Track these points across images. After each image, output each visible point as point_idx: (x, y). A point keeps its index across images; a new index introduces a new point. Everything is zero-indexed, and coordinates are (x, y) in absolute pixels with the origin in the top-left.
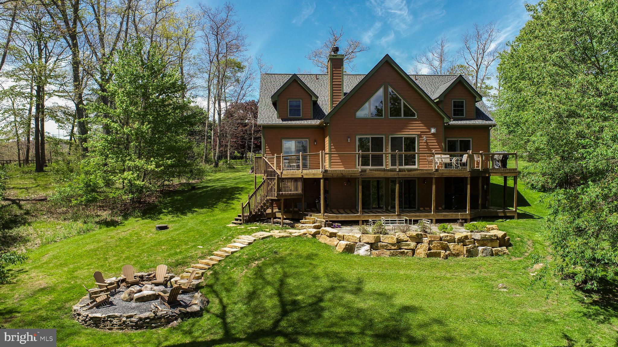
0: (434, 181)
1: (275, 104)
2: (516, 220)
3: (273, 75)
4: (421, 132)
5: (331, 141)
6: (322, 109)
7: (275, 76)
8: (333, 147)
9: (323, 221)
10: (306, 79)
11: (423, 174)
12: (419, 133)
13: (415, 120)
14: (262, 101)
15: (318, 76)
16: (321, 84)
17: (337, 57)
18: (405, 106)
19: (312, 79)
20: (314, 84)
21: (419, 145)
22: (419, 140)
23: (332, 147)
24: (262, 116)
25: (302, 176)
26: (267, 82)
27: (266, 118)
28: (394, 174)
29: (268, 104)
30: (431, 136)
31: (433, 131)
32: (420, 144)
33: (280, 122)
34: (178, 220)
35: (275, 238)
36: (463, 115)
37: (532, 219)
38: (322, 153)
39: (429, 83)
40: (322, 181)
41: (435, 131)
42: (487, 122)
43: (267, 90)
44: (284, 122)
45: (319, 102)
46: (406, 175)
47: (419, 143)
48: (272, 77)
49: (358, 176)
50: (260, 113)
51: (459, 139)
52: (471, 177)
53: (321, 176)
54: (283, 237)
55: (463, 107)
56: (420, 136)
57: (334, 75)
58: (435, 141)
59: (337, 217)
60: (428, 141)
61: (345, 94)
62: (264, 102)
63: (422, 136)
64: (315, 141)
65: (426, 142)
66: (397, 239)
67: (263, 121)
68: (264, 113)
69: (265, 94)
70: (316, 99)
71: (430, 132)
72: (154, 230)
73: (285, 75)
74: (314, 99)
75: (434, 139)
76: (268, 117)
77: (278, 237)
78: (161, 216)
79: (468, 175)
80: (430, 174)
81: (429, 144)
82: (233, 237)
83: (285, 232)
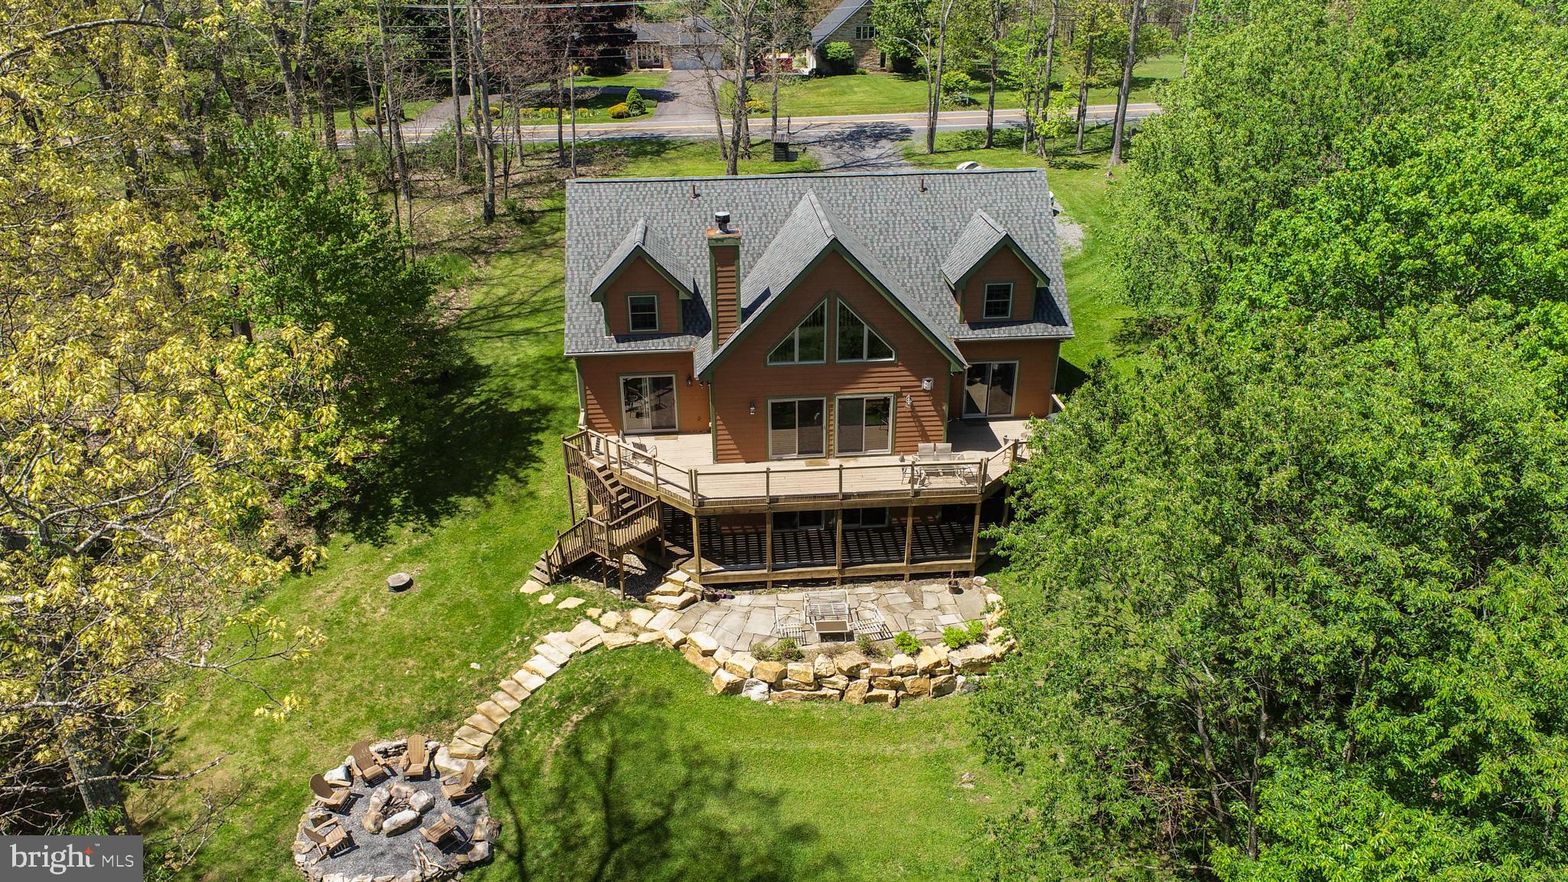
3: (595, 186)
4: (902, 387)
5: (716, 411)
7: (599, 191)
8: (721, 422)
9: (699, 588)
10: (670, 199)
11: (890, 502)
12: (898, 389)
13: (890, 364)
15: (697, 185)
16: (706, 213)
17: (728, 244)
18: (871, 337)
19: (684, 195)
20: (689, 212)
21: (895, 413)
22: (897, 402)
24: (574, 327)
25: (659, 497)
26: (582, 213)
27: (583, 336)
28: (834, 504)
29: (586, 289)
30: (922, 394)
31: (927, 384)
32: (899, 410)
33: (609, 345)
34: (428, 546)
35: (607, 650)
36: (1004, 312)
39: (952, 200)
40: (694, 521)
41: (931, 384)
42: (1056, 329)
43: (583, 239)
44: (622, 347)
46: (856, 504)
47: (896, 408)
48: (593, 192)
49: (765, 512)
51: (993, 363)
52: (982, 503)
53: (693, 511)
54: (621, 648)
55: (1007, 297)
56: (898, 395)
57: (720, 280)
58: (929, 403)
59: (725, 577)
60: (916, 404)
61: (745, 312)
62: (577, 280)
63: (904, 394)
64: (689, 377)
65: (912, 407)
66: (816, 673)
67: (577, 344)
68: (577, 319)
69: (580, 254)
70: (687, 298)
71: (920, 386)
72: (385, 590)
73: (623, 185)
74: (683, 296)
75: (927, 399)
77: (613, 648)
79: (978, 500)
80: (904, 501)
81: (918, 409)
82: (534, 639)
83: (628, 623)
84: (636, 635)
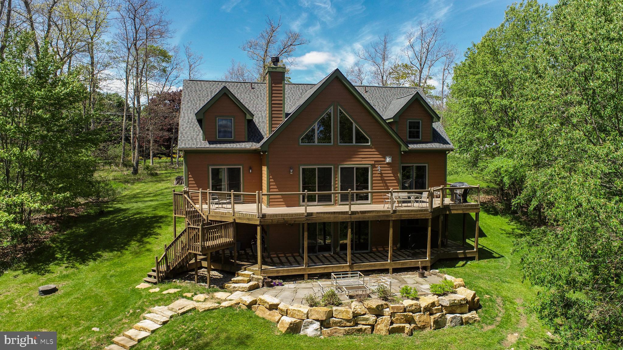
0: (391, 224)
1: (200, 121)
2: (477, 262)
3: (199, 82)
4: (375, 161)
5: (270, 172)
6: (259, 128)
7: (201, 84)
8: (273, 180)
9: (261, 279)
10: (239, 89)
11: (379, 216)
12: (373, 162)
13: (368, 147)
14: (184, 117)
15: (253, 84)
16: (258, 95)
17: (278, 70)
18: (357, 130)
19: (246, 88)
20: (249, 94)
21: (372, 177)
22: (373, 171)
23: (271, 180)
24: (184, 137)
25: (235, 220)
26: (191, 91)
27: (189, 140)
28: (346, 218)
29: (192, 121)
30: (386, 166)
31: (388, 160)
32: (374, 175)
33: (205, 145)
34: (74, 274)
35: (198, 311)
36: (418, 137)
37: (493, 260)
38: (259, 193)
39: (381, 96)
40: (259, 228)
41: (391, 160)
42: (444, 145)
43: (191, 102)
44: (212, 146)
45: (256, 120)
46: (359, 218)
47: (372, 174)
48: (198, 84)
49: (304, 221)
50: (182, 133)
51: (415, 165)
52: (432, 219)
53: (258, 223)
54: (209, 310)
55: (418, 128)
56: (373, 166)
57: (274, 92)
58: (390, 172)
59: (278, 272)
60: (383, 172)
61: (287, 115)
62: (187, 118)
63: (376, 166)
64: (250, 168)
65: (381, 174)
66: (353, 313)
67: (185, 144)
68: (186, 133)
69: (189, 107)
70: (251, 118)
71: (385, 161)
72: (36, 295)
73: (214, 83)
74: (248, 117)
75: (389, 169)
76: (191, 139)
77: (203, 310)
78: (52, 267)
79: (429, 216)
80: (387, 216)
81: (384, 175)
82: (143, 310)
83: (213, 298)
84: (219, 303)
